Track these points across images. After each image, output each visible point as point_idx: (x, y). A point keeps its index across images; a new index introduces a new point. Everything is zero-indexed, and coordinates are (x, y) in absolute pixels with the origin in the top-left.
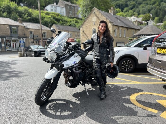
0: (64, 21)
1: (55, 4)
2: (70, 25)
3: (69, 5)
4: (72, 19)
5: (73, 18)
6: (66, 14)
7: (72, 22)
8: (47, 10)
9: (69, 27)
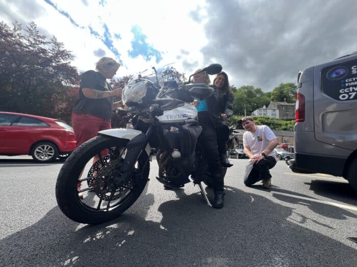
0: (277, 124)
1: (264, 107)
2: (284, 129)
3: (284, 106)
4: (288, 122)
5: (291, 120)
6: (280, 116)
7: (289, 126)
8: (254, 115)
9: (284, 131)
